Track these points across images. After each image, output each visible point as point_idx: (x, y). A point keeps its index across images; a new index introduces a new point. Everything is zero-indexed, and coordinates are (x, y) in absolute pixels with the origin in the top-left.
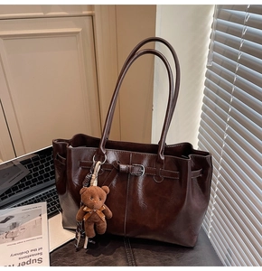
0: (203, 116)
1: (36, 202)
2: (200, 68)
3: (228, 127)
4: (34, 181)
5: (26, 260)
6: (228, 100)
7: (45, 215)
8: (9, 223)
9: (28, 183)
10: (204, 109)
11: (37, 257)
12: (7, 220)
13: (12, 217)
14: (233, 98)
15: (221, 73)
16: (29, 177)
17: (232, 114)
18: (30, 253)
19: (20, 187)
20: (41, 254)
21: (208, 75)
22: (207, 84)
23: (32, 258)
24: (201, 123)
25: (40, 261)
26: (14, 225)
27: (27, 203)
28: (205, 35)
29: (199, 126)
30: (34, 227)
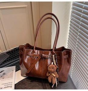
0: (69, 36)
1: (12, 66)
2: (68, 19)
3: (78, 40)
4: (11, 59)
5: (6, 86)
6: (78, 31)
7: (14, 71)
8: (2, 73)
9: (10, 59)
10: (69, 34)
11: (10, 85)
12: (2, 72)
13: (4, 71)
14: (79, 30)
15: (75, 21)
16: (10, 57)
17: (79, 35)
18: (8, 84)
19: (7, 61)
20: (12, 84)
21: (71, 22)
22: (71, 25)
23: (9, 86)
24: (69, 38)
25: (11, 87)
26: (4, 74)
27: (9, 66)
28: (70, 8)
29: (68, 39)
30: (11, 75)
